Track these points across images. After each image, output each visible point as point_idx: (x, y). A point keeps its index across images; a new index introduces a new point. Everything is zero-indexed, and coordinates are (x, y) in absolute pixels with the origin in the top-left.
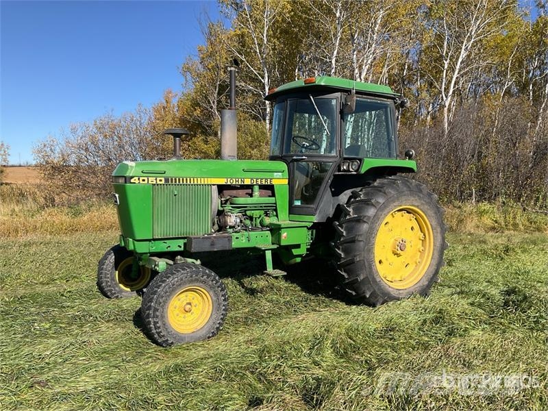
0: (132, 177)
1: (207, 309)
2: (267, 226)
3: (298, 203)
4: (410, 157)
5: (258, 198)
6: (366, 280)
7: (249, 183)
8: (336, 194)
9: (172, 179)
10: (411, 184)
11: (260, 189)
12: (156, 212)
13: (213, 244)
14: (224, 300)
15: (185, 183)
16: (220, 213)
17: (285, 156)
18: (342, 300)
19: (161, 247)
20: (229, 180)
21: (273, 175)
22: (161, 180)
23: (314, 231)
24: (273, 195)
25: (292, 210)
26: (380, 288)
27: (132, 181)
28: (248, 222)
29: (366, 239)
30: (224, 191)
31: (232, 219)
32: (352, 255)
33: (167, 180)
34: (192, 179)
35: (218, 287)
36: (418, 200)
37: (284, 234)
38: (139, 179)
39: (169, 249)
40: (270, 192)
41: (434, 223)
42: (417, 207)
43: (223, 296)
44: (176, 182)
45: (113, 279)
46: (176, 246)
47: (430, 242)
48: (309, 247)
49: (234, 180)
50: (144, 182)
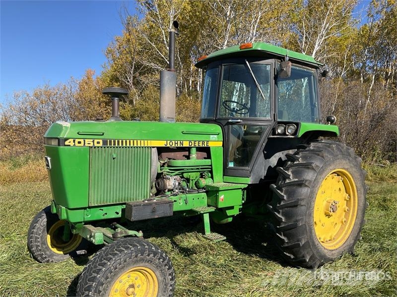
0: (66, 139)
1: (151, 290)
2: (203, 188)
3: (231, 165)
4: (332, 122)
5: (195, 160)
6: (307, 244)
7: (188, 146)
9: (110, 142)
10: (343, 148)
11: (197, 151)
12: (92, 177)
13: (154, 211)
14: (172, 279)
15: (124, 145)
16: (159, 176)
17: (220, 119)
18: (275, 260)
19: (98, 215)
20: (168, 142)
21: (209, 137)
22: (98, 143)
23: (245, 191)
24: (209, 157)
25: (226, 172)
26: (318, 252)
27: (67, 143)
28: (184, 184)
29: (308, 204)
30: (163, 154)
31: (171, 182)
32: (294, 219)
33: (105, 142)
34: (132, 141)
35: (166, 265)
36: (348, 164)
37: (222, 196)
38: (74, 141)
39: (106, 217)
40: (205, 154)
41: (359, 185)
42: (347, 169)
43: (170, 275)
44: (115, 144)
45: (44, 243)
46: (113, 213)
47: (354, 203)
48: (241, 207)
49: (174, 142)
50: (79, 145)
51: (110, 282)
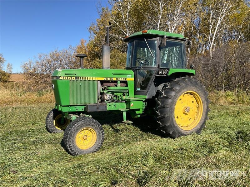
1: (94, 138)
2: (124, 100)
3: (139, 89)
4: (192, 68)
5: (120, 87)
6: (170, 126)
7: (116, 80)
8: (156, 85)
9: (79, 78)
10: (192, 81)
11: (121, 83)
12: (71, 93)
13: (98, 108)
14: (102, 134)
15: (85, 79)
16: (102, 94)
17: (133, 68)
18: (159, 135)
19: (74, 109)
20: (106, 78)
21: (127, 76)
22: (73, 78)
23: (146, 103)
24: (127, 86)
25: (136, 93)
26: (177, 130)
27: (60, 78)
28: (115, 98)
29: (170, 107)
30: (104, 84)
31: (107, 97)
32: (163, 114)
33: (76, 78)
34: (88, 78)
35: (100, 128)
36: (196, 88)
37: (132, 104)
38: (63, 77)
39: (77, 110)
40: (125, 84)
41: (203, 99)
42: (195, 91)
43: (102, 132)
44: (81, 79)
45: (53, 124)
46: (81, 109)
47: (201, 108)
48: (144, 110)
49: (108, 78)
50: (65, 79)
51: (76, 132)
